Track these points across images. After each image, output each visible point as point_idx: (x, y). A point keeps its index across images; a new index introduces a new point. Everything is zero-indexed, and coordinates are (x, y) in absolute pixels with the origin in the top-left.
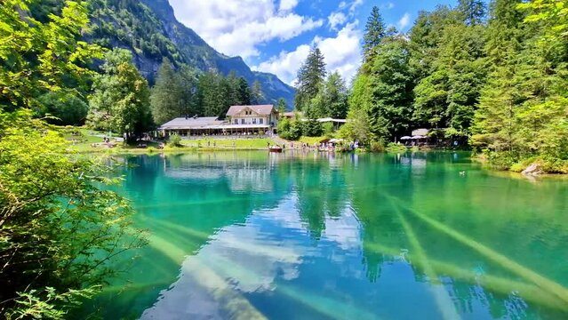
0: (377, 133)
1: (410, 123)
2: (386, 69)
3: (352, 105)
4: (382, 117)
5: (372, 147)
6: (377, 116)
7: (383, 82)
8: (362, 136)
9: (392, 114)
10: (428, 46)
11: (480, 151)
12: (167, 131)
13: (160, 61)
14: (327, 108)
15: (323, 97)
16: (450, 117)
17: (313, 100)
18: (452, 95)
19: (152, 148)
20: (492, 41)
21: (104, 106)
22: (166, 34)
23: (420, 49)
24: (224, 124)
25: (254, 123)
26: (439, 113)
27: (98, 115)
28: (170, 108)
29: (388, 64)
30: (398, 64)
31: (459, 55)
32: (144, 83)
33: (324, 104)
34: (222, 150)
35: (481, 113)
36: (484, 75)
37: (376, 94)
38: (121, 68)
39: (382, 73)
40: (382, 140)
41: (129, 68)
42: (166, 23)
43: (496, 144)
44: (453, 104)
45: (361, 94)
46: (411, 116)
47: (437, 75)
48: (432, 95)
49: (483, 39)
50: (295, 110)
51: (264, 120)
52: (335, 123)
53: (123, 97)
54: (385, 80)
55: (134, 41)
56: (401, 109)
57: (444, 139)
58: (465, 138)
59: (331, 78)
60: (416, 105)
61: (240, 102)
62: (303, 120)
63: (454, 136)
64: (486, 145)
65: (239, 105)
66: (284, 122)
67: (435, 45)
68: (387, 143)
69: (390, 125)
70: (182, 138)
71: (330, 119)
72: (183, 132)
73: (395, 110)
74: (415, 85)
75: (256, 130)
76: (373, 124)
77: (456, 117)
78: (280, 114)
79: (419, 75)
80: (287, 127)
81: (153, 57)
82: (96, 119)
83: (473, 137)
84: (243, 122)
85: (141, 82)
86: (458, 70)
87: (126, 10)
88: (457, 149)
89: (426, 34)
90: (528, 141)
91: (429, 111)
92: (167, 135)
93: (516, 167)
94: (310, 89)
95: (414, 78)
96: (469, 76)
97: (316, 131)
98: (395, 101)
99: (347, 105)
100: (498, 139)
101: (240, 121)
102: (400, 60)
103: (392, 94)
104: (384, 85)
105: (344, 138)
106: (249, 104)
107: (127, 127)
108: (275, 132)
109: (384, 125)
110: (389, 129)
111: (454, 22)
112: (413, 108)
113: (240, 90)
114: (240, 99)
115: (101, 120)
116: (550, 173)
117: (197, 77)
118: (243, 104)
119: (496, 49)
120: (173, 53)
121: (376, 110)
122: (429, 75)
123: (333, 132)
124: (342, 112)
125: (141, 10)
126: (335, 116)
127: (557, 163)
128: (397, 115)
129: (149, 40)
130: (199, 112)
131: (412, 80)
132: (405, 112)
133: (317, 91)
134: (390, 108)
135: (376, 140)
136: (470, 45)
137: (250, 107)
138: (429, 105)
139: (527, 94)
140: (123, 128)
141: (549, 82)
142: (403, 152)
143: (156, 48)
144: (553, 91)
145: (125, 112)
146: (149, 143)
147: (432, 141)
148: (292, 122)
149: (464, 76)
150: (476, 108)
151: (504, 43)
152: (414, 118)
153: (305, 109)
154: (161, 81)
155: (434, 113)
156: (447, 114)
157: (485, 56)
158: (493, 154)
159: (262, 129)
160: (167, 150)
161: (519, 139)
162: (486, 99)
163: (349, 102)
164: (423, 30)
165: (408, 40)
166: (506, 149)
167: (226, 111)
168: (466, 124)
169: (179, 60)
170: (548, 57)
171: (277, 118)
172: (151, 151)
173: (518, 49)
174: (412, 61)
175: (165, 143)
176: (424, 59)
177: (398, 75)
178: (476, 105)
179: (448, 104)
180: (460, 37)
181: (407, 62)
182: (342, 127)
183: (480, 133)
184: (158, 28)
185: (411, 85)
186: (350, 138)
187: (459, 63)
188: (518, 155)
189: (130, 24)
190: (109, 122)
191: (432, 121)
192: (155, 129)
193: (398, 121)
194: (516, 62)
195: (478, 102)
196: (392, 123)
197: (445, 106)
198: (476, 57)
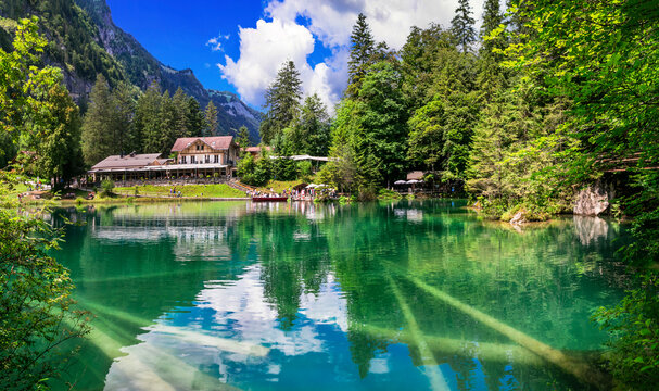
0: (367, 176)
1: (404, 163)
2: (377, 93)
3: (336, 138)
4: (373, 155)
5: (361, 194)
6: (366, 154)
7: (373, 110)
8: (348, 180)
9: (384, 151)
10: (422, 69)
11: (475, 199)
12: (98, 174)
13: (93, 80)
14: (304, 142)
15: (298, 127)
16: (446, 157)
17: (285, 130)
18: (448, 131)
19: (81, 199)
20: (482, 74)
21: (34, 143)
22: (101, 43)
23: (414, 72)
24: (168, 163)
25: (207, 161)
26: (435, 152)
27: (27, 156)
28: (103, 142)
29: (379, 88)
30: (390, 88)
31: (453, 85)
32: (75, 111)
33: (299, 137)
34: (165, 201)
35: (476, 154)
36: (477, 111)
37: (365, 125)
38: (52, 91)
39: (371, 98)
40: (372, 185)
41: (60, 92)
42: (102, 27)
43: (490, 190)
44: (449, 142)
45: (347, 124)
46: (405, 155)
47: (432, 106)
48: (427, 130)
49: (475, 70)
50: (262, 143)
51: (220, 157)
52: (314, 162)
53: (53, 130)
54: (374, 107)
55: (66, 56)
56: (394, 145)
57: (442, 185)
58: (461, 184)
59: (309, 100)
60: (410, 142)
61: (189, 133)
62: (272, 157)
63: (450, 180)
64: (480, 192)
65: (188, 136)
66: (246, 161)
67: (429, 69)
68: (378, 190)
69: (382, 166)
70: (115, 183)
71: (308, 157)
72: (117, 176)
73: (388, 146)
74: (409, 116)
75: (209, 172)
76: (362, 165)
77: (452, 157)
78: (242, 149)
79: (413, 104)
80: (251, 167)
81: (86, 74)
82: (25, 161)
83: (468, 182)
84: (193, 161)
85: (72, 109)
86: (453, 101)
87: (59, 16)
88: (454, 197)
89: (420, 55)
90: (515, 187)
91: (425, 150)
92: (98, 179)
93: (505, 216)
94: (281, 115)
95: (408, 108)
96: (464, 109)
97: (288, 173)
98: (388, 135)
99: (329, 138)
100: (490, 184)
101: (188, 158)
102: (392, 85)
103: (383, 126)
104: (375, 113)
105: (325, 183)
106: (199, 134)
107: (56, 170)
108: (234, 175)
109: (375, 165)
110: (381, 171)
111: (448, 46)
112: (407, 145)
113: (189, 116)
114: (189, 128)
115: (30, 161)
116: (531, 221)
117: (136, 98)
118: (192, 136)
119: (486, 83)
120: (109, 67)
121: (365, 145)
122: (424, 105)
123: (312, 174)
124: (321, 147)
125: (75, 13)
126: (313, 152)
127: (536, 210)
128: (390, 153)
129: (81, 52)
130: (137, 147)
131: (406, 109)
132: (399, 149)
133: (291, 118)
134: (381, 144)
135: (366, 185)
136: (464, 75)
137: (201, 139)
138: (425, 141)
139: (513, 136)
140: (51, 171)
141: (528, 125)
142: (397, 201)
143: (90, 62)
144: (532, 135)
145: (54, 149)
146: (77, 192)
147: (427, 186)
148: (258, 160)
149: (460, 109)
150: (471, 149)
151: (494, 77)
152: (408, 158)
153: (274, 141)
154: (94, 105)
155: (430, 152)
156: (443, 154)
157: (477, 89)
158: (487, 201)
159: (217, 169)
160: (98, 202)
161: (507, 184)
162: (479, 138)
163: (331, 134)
164: (416, 50)
165: (401, 60)
166: (497, 196)
167: (171, 145)
168: (462, 167)
169: (114, 76)
170: (527, 99)
171: (237, 155)
172: (80, 203)
173: (505, 86)
174: (406, 86)
175: (96, 191)
176: (418, 85)
177: (390, 102)
178: (470, 144)
179: (445, 141)
180: (455, 64)
181: (400, 87)
182: (323, 168)
183: (474, 177)
184: (93, 35)
185: (404, 117)
186: (333, 183)
187: (454, 94)
188: (507, 203)
189: (63, 34)
190: (37, 165)
191: (428, 161)
192: (85, 172)
193: (391, 160)
194: (503, 100)
195: (472, 141)
196: (385, 163)
197: (441, 143)
198: (470, 89)
